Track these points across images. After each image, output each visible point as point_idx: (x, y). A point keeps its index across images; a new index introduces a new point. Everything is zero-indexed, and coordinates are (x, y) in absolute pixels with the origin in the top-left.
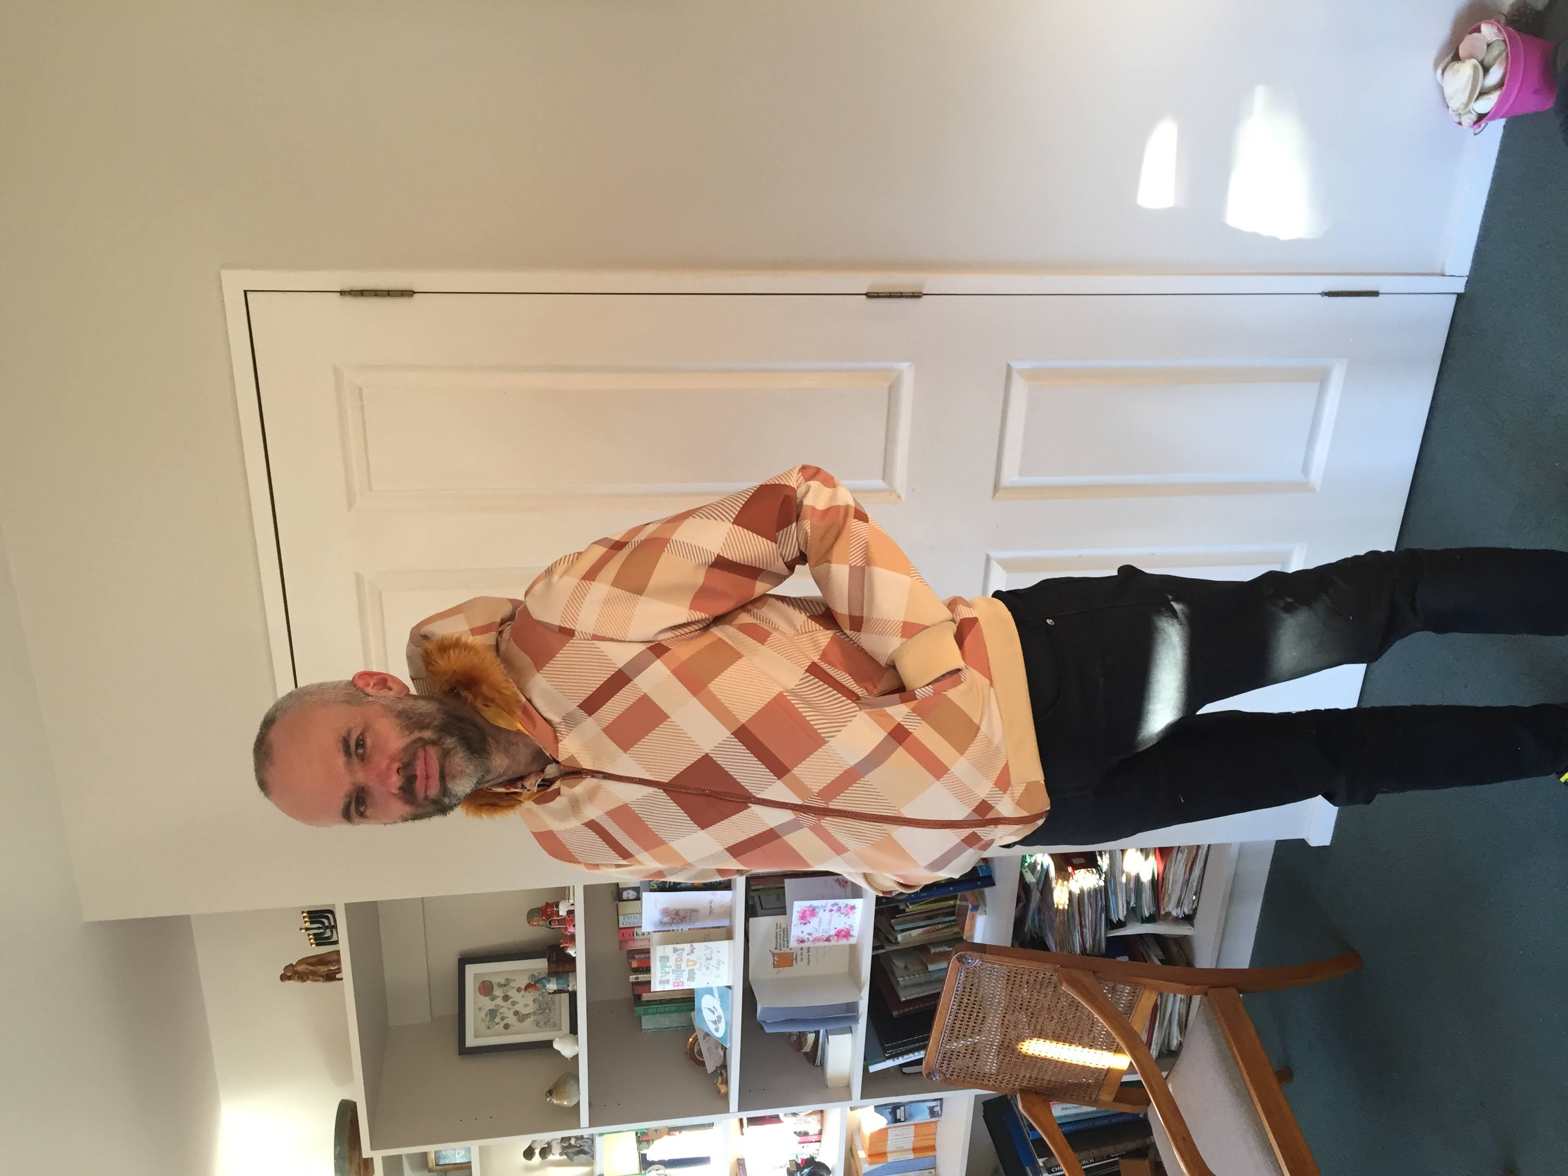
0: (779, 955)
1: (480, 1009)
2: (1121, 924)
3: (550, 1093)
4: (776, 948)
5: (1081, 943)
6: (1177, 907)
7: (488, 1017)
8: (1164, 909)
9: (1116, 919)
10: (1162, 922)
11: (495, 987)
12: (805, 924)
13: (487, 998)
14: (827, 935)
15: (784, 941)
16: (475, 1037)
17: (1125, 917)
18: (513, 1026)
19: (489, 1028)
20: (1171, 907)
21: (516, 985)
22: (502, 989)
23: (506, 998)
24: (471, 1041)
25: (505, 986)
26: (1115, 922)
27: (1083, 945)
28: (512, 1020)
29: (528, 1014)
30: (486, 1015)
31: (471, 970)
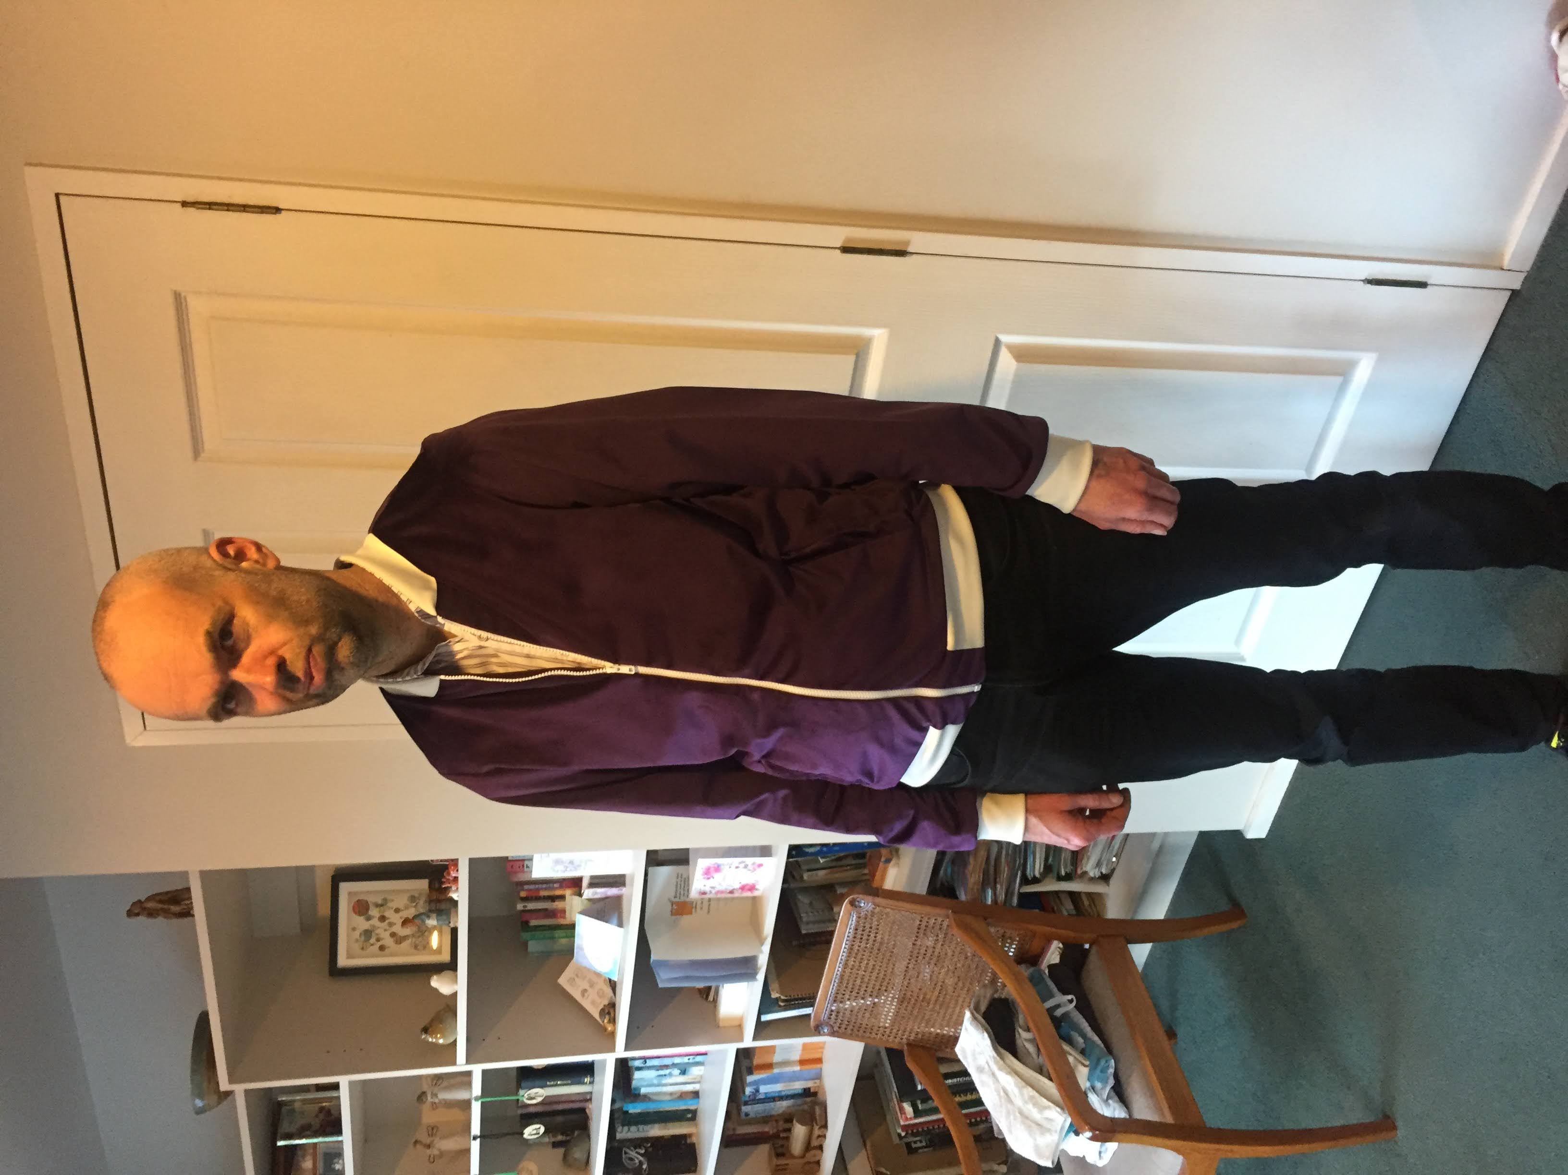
0: (678, 903)
1: (354, 929)
2: (1036, 881)
3: (425, 1030)
4: (675, 897)
5: (993, 898)
6: (1096, 868)
7: (363, 938)
8: (1082, 869)
9: (1030, 875)
10: (1078, 880)
11: (372, 907)
12: (708, 878)
13: (362, 918)
14: (730, 888)
15: (684, 890)
16: (348, 958)
17: (1040, 874)
18: (388, 947)
19: (363, 949)
20: (1090, 867)
21: (394, 905)
22: (378, 909)
23: (383, 919)
24: (343, 961)
25: (382, 905)
26: (1030, 879)
27: (995, 901)
28: (388, 941)
29: (406, 936)
30: (361, 934)
31: (345, 888)
